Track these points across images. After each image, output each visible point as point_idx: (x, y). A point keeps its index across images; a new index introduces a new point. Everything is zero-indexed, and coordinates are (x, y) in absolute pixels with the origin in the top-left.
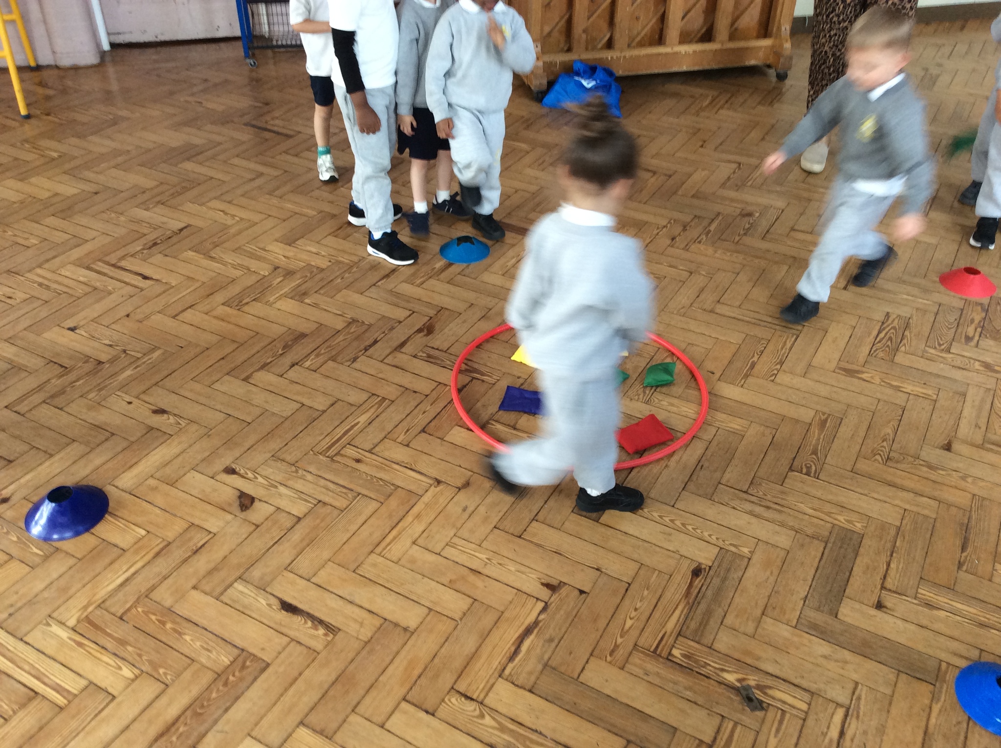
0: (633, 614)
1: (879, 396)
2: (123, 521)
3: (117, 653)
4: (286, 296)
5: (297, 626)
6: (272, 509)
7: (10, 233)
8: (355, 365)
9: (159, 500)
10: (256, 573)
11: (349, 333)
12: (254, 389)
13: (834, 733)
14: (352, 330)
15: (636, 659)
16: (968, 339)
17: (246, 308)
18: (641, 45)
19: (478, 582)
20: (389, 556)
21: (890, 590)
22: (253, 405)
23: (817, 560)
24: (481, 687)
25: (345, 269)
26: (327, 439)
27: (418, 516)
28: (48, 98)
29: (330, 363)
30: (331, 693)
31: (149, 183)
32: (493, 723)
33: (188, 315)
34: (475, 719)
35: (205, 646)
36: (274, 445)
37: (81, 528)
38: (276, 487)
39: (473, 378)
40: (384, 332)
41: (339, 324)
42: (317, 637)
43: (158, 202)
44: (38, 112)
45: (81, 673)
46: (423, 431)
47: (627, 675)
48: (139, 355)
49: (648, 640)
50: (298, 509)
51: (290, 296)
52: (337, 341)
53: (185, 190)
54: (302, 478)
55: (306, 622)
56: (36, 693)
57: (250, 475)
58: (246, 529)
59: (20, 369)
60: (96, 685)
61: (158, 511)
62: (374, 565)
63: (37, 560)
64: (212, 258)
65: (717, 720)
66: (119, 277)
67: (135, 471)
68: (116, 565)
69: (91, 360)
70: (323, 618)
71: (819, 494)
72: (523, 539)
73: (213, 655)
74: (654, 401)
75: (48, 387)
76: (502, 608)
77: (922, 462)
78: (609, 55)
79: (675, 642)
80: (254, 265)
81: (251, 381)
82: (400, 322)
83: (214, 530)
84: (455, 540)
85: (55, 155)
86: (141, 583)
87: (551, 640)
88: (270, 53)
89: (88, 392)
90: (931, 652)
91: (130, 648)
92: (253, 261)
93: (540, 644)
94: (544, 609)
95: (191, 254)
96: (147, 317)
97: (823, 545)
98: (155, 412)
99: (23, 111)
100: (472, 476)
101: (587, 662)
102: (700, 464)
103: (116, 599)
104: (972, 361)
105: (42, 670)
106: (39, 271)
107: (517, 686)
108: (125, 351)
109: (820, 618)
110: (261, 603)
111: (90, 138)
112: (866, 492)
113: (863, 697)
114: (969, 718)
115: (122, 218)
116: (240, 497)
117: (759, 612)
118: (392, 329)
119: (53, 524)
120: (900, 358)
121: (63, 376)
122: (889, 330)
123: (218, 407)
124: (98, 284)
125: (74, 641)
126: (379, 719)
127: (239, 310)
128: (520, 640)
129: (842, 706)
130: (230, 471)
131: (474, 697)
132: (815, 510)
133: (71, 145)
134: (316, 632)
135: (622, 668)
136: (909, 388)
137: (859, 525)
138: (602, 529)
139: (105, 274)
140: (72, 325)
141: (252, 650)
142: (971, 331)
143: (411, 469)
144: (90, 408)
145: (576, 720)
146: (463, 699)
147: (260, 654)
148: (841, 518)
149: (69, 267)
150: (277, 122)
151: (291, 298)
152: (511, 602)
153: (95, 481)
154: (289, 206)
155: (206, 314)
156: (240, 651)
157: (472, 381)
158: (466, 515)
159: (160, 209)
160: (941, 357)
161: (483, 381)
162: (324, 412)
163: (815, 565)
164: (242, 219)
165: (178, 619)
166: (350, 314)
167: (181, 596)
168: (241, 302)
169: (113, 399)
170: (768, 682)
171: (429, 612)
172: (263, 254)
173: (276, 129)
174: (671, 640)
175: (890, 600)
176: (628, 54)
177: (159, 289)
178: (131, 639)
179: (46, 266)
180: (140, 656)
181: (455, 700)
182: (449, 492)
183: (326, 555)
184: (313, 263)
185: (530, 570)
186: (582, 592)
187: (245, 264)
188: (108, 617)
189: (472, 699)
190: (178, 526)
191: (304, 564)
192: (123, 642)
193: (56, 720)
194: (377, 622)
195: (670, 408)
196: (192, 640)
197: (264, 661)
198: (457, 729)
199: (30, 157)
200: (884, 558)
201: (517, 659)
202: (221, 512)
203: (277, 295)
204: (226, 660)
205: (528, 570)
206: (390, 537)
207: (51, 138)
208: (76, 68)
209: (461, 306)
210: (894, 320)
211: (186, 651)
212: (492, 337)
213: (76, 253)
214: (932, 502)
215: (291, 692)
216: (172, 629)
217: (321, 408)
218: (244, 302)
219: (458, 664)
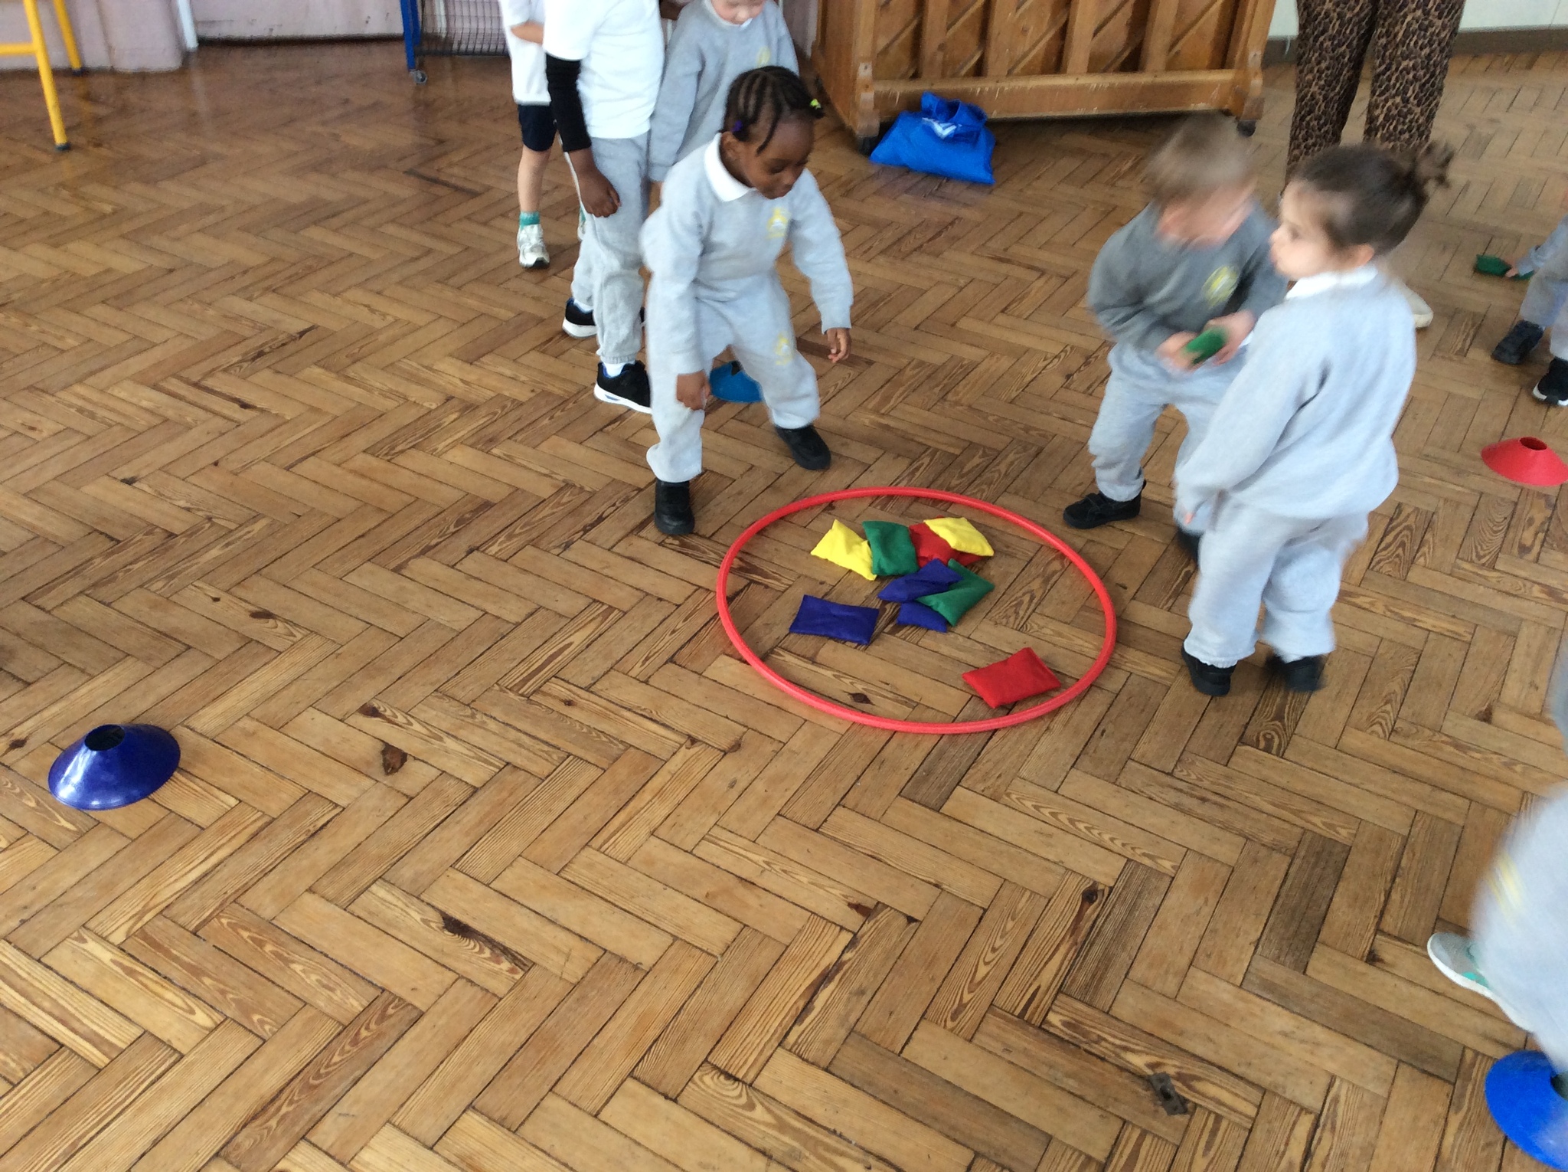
0: (990, 956)
1: (1381, 632)
2: (202, 784)
3: (188, 987)
4: (461, 442)
5: (467, 955)
6: (435, 773)
7: (34, 328)
8: (568, 554)
9: (258, 752)
10: (406, 872)
11: (559, 504)
12: (410, 585)
13: (1296, 1152)
14: (565, 500)
15: (992, 1025)
16: (1524, 549)
17: (401, 460)
18: (1028, 72)
19: (751, 898)
20: (613, 853)
21: (1389, 935)
22: (407, 610)
23: (1279, 882)
24: (751, 1060)
25: (556, 404)
26: (522, 668)
27: (660, 793)
28: (99, 120)
29: (530, 551)
30: (518, 1061)
31: (252, 259)
32: (768, 1118)
33: (309, 467)
34: (740, 1111)
35: (325, 982)
36: (439, 673)
37: (135, 792)
38: (440, 739)
39: (752, 581)
40: (614, 505)
41: (545, 490)
42: (498, 975)
43: (267, 289)
44: (82, 141)
45: (131, 1015)
46: (671, 660)
47: (979, 1051)
48: (233, 526)
49: (1012, 997)
50: (475, 775)
51: (471, 441)
52: (541, 516)
53: (311, 271)
54: (482, 726)
55: (481, 951)
56: (62, 1046)
57: (401, 719)
58: (393, 803)
59: (46, 540)
60: (152, 1035)
61: (257, 770)
62: (590, 866)
63: (67, 839)
64: (349, 379)
65: (1116, 1125)
66: (204, 403)
67: (220, 707)
68: (189, 851)
69: (157, 530)
70: (508, 944)
71: (1283, 781)
72: (823, 834)
73: (337, 996)
74: (1032, 627)
75: (89, 571)
76: (787, 941)
77: (1444, 738)
78: (977, 86)
79: (1052, 1003)
80: (415, 393)
81: (404, 572)
82: (640, 490)
83: (343, 802)
84: (716, 831)
85: (108, 208)
86: (227, 882)
87: (861, 992)
88: (447, 63)
89: (151, 580)
90: (1449, 1033)
91: (207, 981)
92: (414, 387)
93: (846, 996)
94: (852, 944)
95: (317, 371)
96: (245, 467)
97: (1288, 860)
98: (255, 615)
99: (59, 139)
100: (744, 733)
101: (915, 1029)
102: (1101, 728)
103: (188, 902)
104: (1528, 584)
105: (70, 1009)
106: (79, 389)
107: (807, 1061)
108: (210, 519)
109: (1280, 974)
110: (413, 917)
111: (163, 184)
112: (1356, 781)
113: (1342, 1099)
114: (1506, 1139)
115: (211, 312)
116: (384, 752)
117: (1184, 961)
118: (626, 500)
119: (92, 783)
120: (1414, 575)
121: (113, 553)
122: (1400, 532)
123: (354, 611)
124: (170, 413)
125: (120, 965)
126: (593, 1106)
127: (389, 461)
128: (812, 990)
129: (1308, 1111)
130: (370, 711)
131: (740, 1076)
132: (1274, 805)
133: (133, 195)
134: (497, 967)
135: (970, 1041)
136: (1428, 622)
137: (1344, 832)
138: (946, 824)
139: (181, 398)
140: (128, 475)
141: (396, 990)
142: (1527, 537)
143: (651, 719)
144: (155, 606)
145: (897, 1117)
146: (722, 1078)
147: (410, 998)
148: (1316, 820)
149: (128, 385)
150: (456, 170)
151: (471, 446)
152: (800, 931)
153: (159, 719)
154: (472, 302)
155: (339, 465)
156: (378, 993)
157: (748, 585)
158: (734, 793)
159: (270, 299)
160: (1480, 575)
161: (767, 587)
162: (518, 625)
163: (1275, 891)
164: (397, 320)
165: (283, 938)
166: (562, 475)
167: (289, 902)
168: (393, 448)
169: (188, 593)
170: (1197, 1069)
171: (674, 941)
172: (426, 374)
173: (453, 181)
174: (1048, 999)
175: (1389, 951)
176: (1008, 85)
177: (266, 423)
178: (209, 966)
179: (91, 380)
180: (223, 992)
181: (710, 1081)
182: (708, 758)
183: (515, 847)
184: (507, 393)
185: (832, 883)
186: (911, 920)
187: (401, 390)
188: (175, 931)
189: (736, 1079)
190: (288, 794)
191: (482, 861)
192: (196, 971)
193: (91, 1087)
194: (593, 954)
195: (1056, 639)
196: (304, 971)
197: (415, 1008)
198: (712, 1124)
199: (68, 210)
200: (1381, 885)
201: (808, 1020)
202: (355, 775)
203: (449, 441)
204: (355, 1003)
205: (827, 882)
206: (616, 822)
207: (103, 182)
208: (143, 77)
209: (737, 470)
210: (1408, 516)
211: (293, 987)
212: (782, 518)
213: (137, 364)
214: (1460, 801)
215: (456, 1056)
216: (273, 952)
217: (514, 619)
218: (399, 448)
219: (716, 1023)
